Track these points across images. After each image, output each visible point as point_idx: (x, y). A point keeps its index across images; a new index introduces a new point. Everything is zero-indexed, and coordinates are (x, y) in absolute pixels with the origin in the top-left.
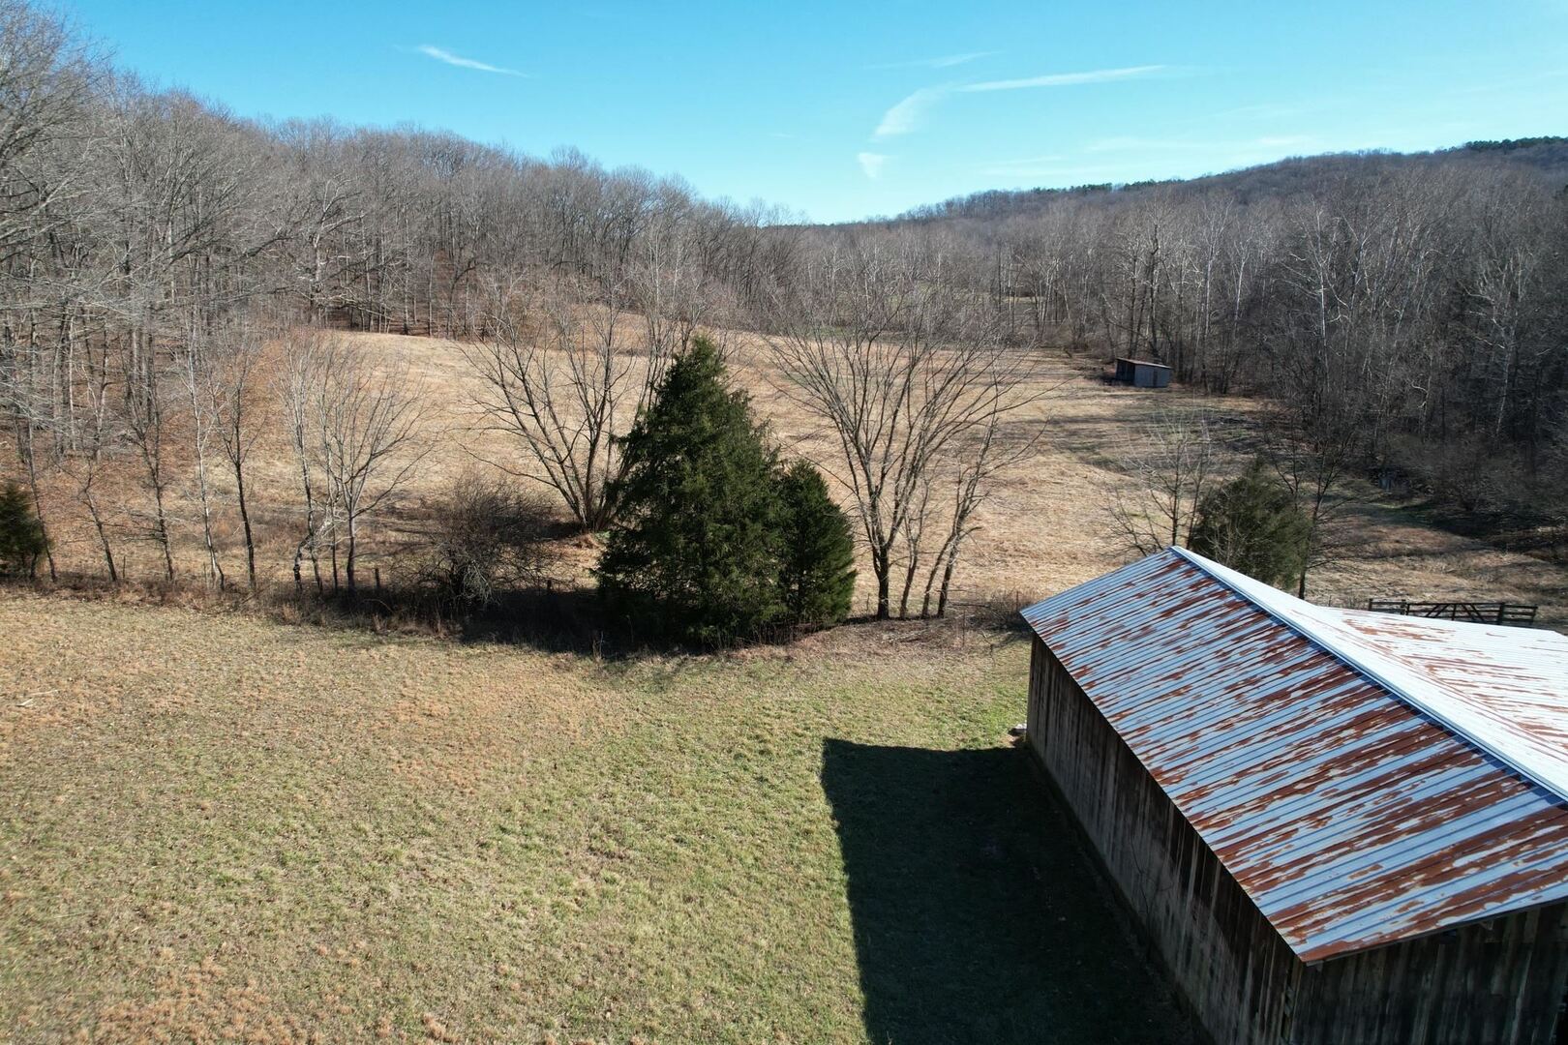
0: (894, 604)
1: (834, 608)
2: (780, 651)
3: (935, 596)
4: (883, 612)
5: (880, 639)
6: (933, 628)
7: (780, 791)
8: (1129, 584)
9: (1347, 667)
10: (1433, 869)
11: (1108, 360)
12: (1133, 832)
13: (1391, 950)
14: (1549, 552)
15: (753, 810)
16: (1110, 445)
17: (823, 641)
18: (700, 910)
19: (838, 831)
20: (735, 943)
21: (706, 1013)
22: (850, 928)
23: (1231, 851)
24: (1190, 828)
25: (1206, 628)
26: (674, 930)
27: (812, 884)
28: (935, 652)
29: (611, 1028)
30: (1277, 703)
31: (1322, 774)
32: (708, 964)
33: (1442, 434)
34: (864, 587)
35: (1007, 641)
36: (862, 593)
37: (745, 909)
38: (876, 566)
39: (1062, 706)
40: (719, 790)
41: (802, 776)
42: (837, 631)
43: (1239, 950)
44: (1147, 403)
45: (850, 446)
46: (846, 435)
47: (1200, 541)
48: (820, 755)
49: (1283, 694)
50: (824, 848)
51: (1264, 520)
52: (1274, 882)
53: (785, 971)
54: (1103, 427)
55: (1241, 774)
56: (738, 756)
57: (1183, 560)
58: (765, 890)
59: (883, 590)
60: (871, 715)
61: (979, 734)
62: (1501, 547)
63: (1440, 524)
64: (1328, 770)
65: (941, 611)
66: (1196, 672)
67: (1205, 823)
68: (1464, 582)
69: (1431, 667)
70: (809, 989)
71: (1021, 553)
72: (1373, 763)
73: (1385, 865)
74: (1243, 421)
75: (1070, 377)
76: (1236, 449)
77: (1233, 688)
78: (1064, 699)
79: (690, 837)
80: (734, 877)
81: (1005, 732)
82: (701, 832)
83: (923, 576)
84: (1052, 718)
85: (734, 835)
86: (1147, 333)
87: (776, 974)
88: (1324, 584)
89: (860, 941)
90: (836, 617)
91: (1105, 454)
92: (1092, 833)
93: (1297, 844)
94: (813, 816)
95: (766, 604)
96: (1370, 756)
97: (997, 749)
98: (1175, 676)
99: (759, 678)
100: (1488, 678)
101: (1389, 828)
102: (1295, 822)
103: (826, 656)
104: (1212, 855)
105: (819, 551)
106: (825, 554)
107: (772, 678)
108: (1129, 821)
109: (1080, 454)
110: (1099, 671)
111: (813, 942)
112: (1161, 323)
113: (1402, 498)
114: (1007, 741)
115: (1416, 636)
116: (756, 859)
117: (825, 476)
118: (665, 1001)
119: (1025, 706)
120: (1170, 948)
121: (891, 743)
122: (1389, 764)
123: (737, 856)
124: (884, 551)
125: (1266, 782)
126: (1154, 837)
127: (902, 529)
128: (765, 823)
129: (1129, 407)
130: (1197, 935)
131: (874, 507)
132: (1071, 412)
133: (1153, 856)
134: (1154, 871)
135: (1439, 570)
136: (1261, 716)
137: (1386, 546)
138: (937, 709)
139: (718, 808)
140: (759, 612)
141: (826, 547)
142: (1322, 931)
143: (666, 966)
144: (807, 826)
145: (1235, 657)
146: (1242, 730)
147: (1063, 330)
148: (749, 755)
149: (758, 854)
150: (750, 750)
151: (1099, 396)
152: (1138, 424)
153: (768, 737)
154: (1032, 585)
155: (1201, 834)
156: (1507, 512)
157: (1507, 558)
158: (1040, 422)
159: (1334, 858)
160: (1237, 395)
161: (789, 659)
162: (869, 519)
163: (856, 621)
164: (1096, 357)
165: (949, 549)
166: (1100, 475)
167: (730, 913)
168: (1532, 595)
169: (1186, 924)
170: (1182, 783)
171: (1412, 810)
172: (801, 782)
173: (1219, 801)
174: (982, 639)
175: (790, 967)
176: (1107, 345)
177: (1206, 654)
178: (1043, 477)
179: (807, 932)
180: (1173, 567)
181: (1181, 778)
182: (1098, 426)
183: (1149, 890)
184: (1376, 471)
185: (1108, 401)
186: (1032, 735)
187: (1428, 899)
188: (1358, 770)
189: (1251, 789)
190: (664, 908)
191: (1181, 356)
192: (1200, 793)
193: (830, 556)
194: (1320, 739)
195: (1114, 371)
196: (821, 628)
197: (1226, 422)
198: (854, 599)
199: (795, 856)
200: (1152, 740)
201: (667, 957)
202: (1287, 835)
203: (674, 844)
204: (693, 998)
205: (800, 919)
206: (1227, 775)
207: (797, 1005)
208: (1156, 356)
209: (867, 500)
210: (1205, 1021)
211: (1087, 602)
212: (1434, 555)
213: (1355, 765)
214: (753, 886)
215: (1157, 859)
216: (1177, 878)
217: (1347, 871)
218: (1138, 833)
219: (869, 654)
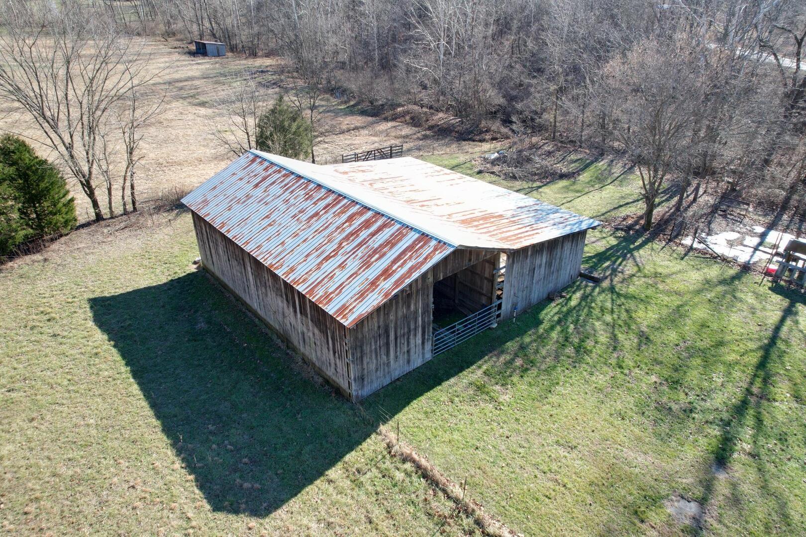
0: (105, 211)
1: (66, 223)
2: (38, 257)
3: (128, 199)
4: (99, 218)
5: (103, 233)
6: (133, 219)
7: (70, 338)
8: (234, 174)
9: (340, 195)
10: (386, 273)
11: (189, 41)
12: (266, 295)
13: (378, 310)
14: (403, 119)
15: (57, 355)
16: (204, 93)
17: (65, 243)
18: (43, 422)
19: (115, 346)
20: (73, 429)
21: (70, 473)
22: (140, 393)
23: (311, 292)
24: (292, 287)
25: (276, 190)
26: (29, 440)
27: (109, 379)
28: (139, 232)
29: (7, 512)
30: (315, 219)
31: (340, 246)
32: (60, 448)
33: (355, 69)
34: (81, 204)
35: (177, 215)
36: (82, 208)
37: (73, 409)
38: (86, 191)
39: (217, 245)
40: (28, 351)
41: (81, 325)
42: (73, 235)
43: (324, 331)
44: (217, 66)
45: (41, 120)
46: (35, 113)
47: (263, 143)
48: (88, 309)
49: (316, 214)
50: (110, 358)
51: (290, 126)
52: (331, 299)
53: (110, 430)
54: (197, 83)
55: (307, 256)
56: (32, 328)
57: (257, 156)
58: (82, 394)
59: (95, 204)
60: (112, 277)
61: (177, 269)
62: (386, 119)
63: (363, 113)
64: (341, 244)
65: (135, 209)
66: (276, 212)
67: (297, 282)
68: (376, 139)
69: (371, 184)
70: (127, 432)
71: (171, 164)
72: (358, 235)
73: (370, 278)
74: (268, 71)
75: (170, 53)
76: (268, 87)
77: (294, 216)
78: (216, 240)
79: (17, 385)
80: (58, 395)
81: (190, 264)
82: (25, 379)
83: (117, 189)
84: (213, 251)
85: (49, 373)
86: (207, 24)
87: (106, 433)
88: (322, 151)
89: (148, 396)
90: (69, 228)
91: (202, 98)
92: (248, 301)
93: (336, 280)
94: (96, 344)
95: (16, 231)
96: (355, 233)
97: (189, 274)
98: (267, 217)
99: (29, 278)
100: (391, 184)
101: (369, 261)
102: (334, 270)
103: (71, 252)
104: (304, 296)
105: (42, 191)
106: (48, 191)
107: (38, 275)
108: (264, 290)
109: (188, 100)
110: (231, 223)
111: (121, 409)
112: (214, 17)
113: (346, 102)
114: (193, 269)
115: (363, 171)
116: (69, 380)
117: (28, 141)
118: (40, 479)
119: (197, 247)
120: (295, 340)
121: (130, 289)
122: (364, 234)
123: (56, 383)
124: (88, 182)
125: (318, 256)
126: (277, 295)
127: (95, 166)
128: (67, 359)
129: (207, 69)
130: (305, 330)
131: (72, 157)
132: (177, 76)
133: (278, 303)
134: (280, 310)
135: (366, 135)
136: (310, 227)
137: (344, 127)
138: (149, 263)
139: (31, 362)
140: (13, 238)
141: (47, 187)
142: (353, 313)
143: (32, 461)
144: (95, 351)
145: (292, 201)
146: (303, 235)
147: (157, 24)
148: (41, 325)
149: (69, 377)
150: (40, 321)
151: (190, 64)
152: (215, 79)
153: (50, 310)
154: (181, 181)
155: (297, 288)
156: (386, 103)
157: (390, 124)
158: (160, 84)
159: (351, 281)
160: (262, 56)
161: (46, 260)
162: (71, 164)
163: (83, 226)
164: (182, 40)
165: (129, 174)
166: (203, 111)
167: (64, 415)
168: (400, 140)
169: (300, 328)
170: (283, 267)
171: (375, 252)
172: (82, 328)
173: (301, 271)
174: (164, 217)
175: (113, 427)
176: (186, 32)
177: (278, 202)
178: (171, 117)
179: (116, 405)
180: (253, 161)
181: (282, 265)
182: (194, 82)
183: (280, 318)
184: (332, 90)
185: (195, 67)
186: (205, 262)
187: (387, 286)
188: (353, 240)
189: (313, 261)
190: (17, 432)
191: (229, 37)
192: (292, 270)
193: (52, 193)
194: (336, 230)
195: (194, 48)
196: (61, 236)
197: (259, 72)
198: (77, 213)
199: (94, 369)
200: (265, 251)
201: (31, 456)
202: (332, 277)
203: (8, 394)
204: (58, 469)
205: (109, 400)
206: (302, 258)
207: (124, 443)
208: (215, 37)
209: (65, 152)
210: (317, 364)
211: (215, 188)
212: (363, 128)
213: (351, 238)
214: (73, 395)
215: (280, 304)
216: (291, 309)
217: (356, 286)
218: (269, 294)
219: (99, 243)
